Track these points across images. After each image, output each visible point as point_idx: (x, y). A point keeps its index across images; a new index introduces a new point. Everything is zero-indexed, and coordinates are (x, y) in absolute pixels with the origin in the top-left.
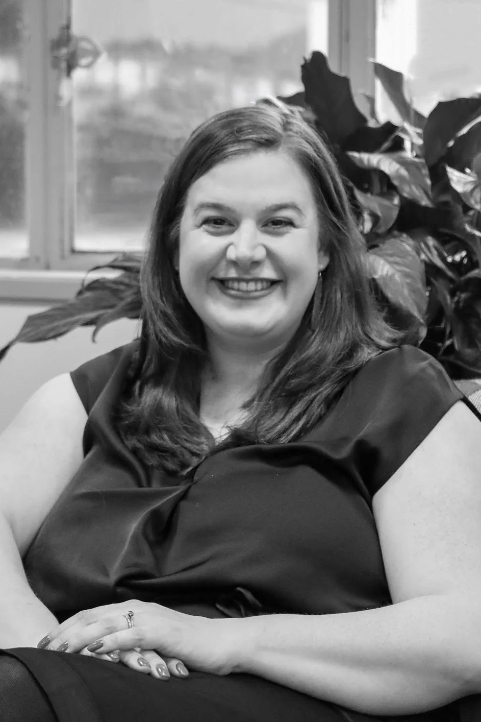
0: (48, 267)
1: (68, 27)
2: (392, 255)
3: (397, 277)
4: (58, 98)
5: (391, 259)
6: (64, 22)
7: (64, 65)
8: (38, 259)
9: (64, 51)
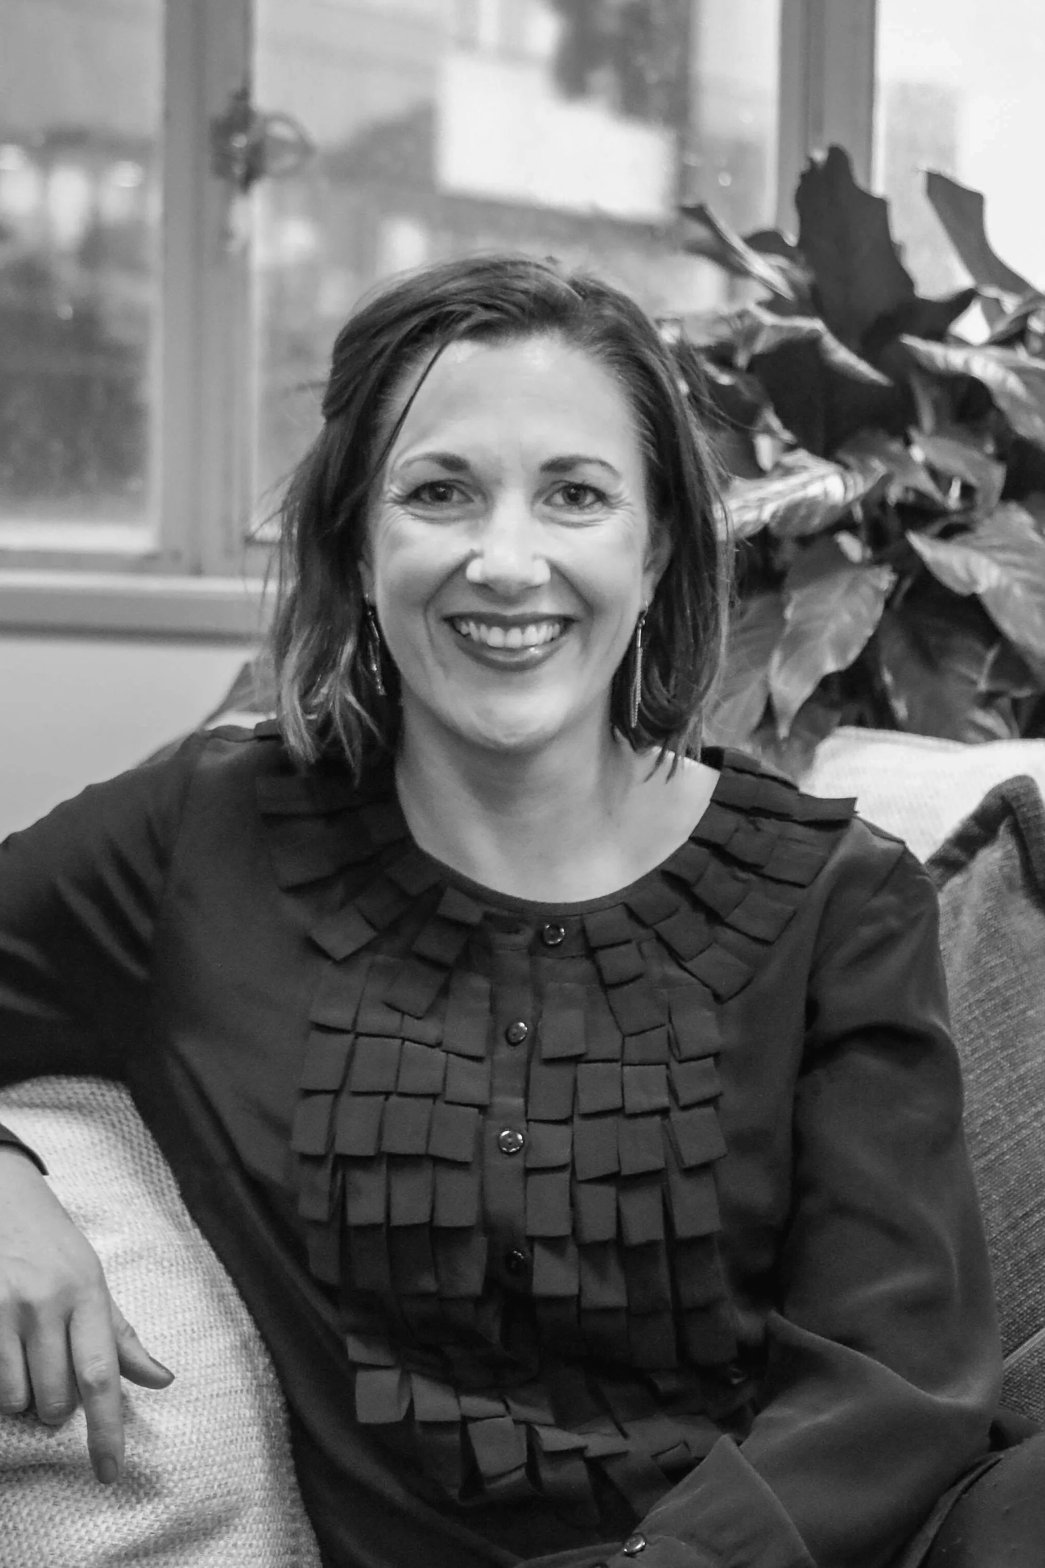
0: (197, 571)
1: (244, 95)
2: (1003, 548)
3: (1018, 591)
4: (225, 234)
5: (1001, 556)
6: (235, 85)
7: (238, 170)
8: (176, 556)
9: (240, 142)
